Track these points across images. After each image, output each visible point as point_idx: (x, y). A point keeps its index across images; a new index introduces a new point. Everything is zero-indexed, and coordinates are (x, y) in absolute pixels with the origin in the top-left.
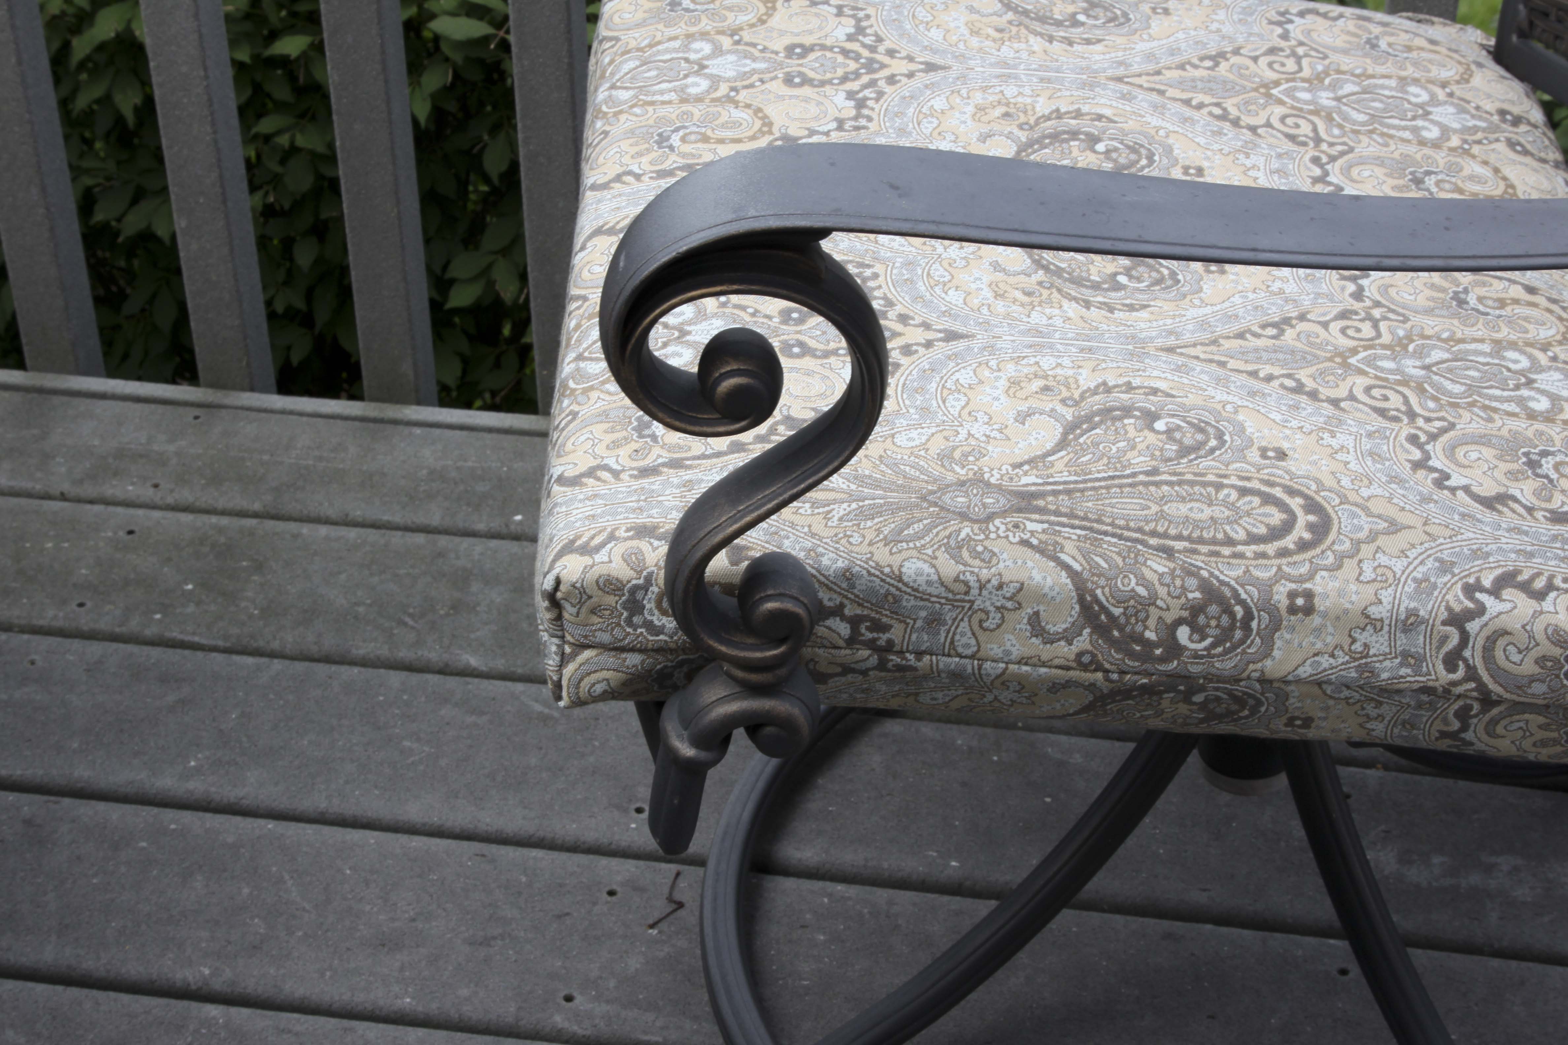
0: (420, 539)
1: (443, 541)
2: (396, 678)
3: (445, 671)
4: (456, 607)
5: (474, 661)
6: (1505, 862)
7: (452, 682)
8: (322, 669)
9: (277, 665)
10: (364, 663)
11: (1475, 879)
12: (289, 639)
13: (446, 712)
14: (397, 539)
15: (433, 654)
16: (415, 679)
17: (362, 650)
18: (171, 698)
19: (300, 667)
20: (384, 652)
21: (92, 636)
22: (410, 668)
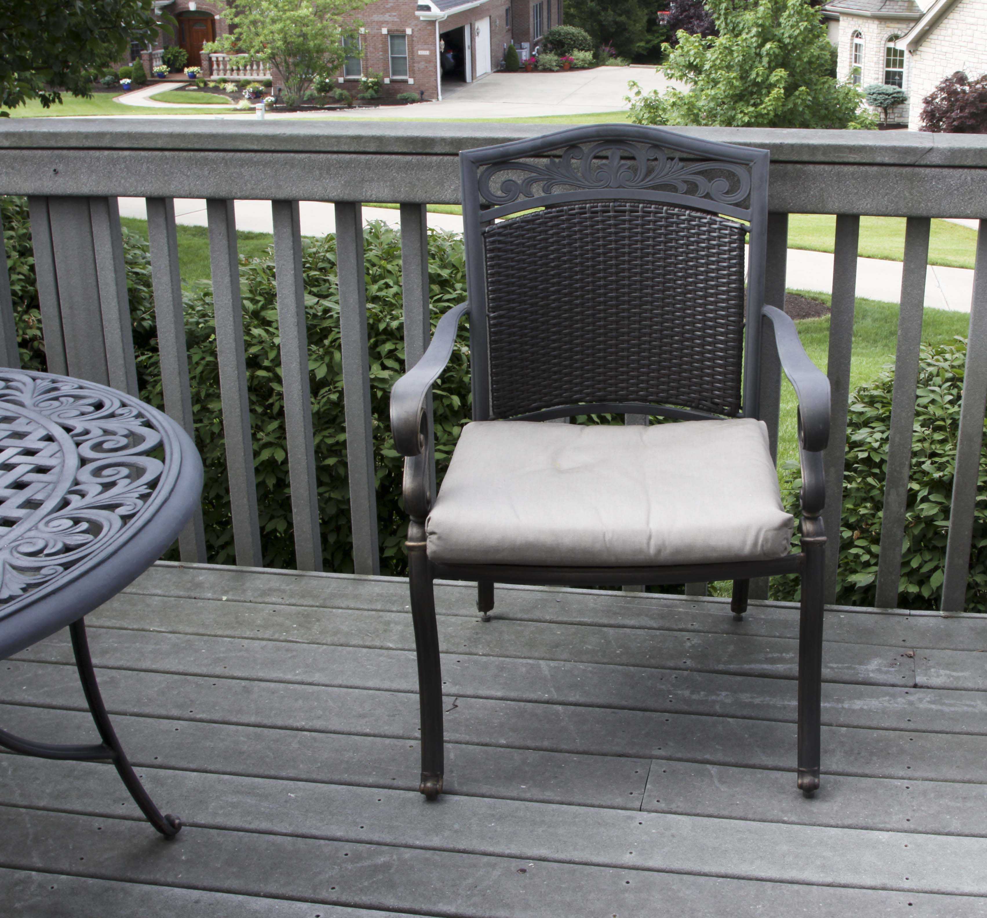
0: (374, 613)
1: (381, 613)
2: (365, 650)
3: (381, 648)
4: (385, 631)
5: (391, 645)
6: (724, 693)
7: (383, 651)
8: (340, 648)
9: (325, 647)
10: (354, 646)
11: (714, 697)
12: (329, 639)
13: (381, 659)
14: (366, 613)
15: (377, 643)
16: (371, 650)
17: (353, 642)
18: (289, 655)
19: (333, 647)
20: (361, 643)
21: (262, 639)
22: (370, 647)
